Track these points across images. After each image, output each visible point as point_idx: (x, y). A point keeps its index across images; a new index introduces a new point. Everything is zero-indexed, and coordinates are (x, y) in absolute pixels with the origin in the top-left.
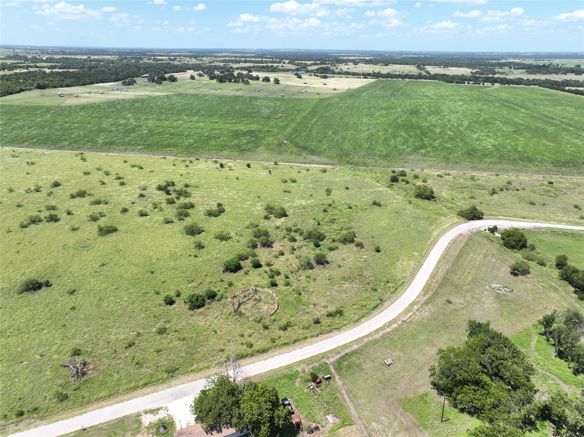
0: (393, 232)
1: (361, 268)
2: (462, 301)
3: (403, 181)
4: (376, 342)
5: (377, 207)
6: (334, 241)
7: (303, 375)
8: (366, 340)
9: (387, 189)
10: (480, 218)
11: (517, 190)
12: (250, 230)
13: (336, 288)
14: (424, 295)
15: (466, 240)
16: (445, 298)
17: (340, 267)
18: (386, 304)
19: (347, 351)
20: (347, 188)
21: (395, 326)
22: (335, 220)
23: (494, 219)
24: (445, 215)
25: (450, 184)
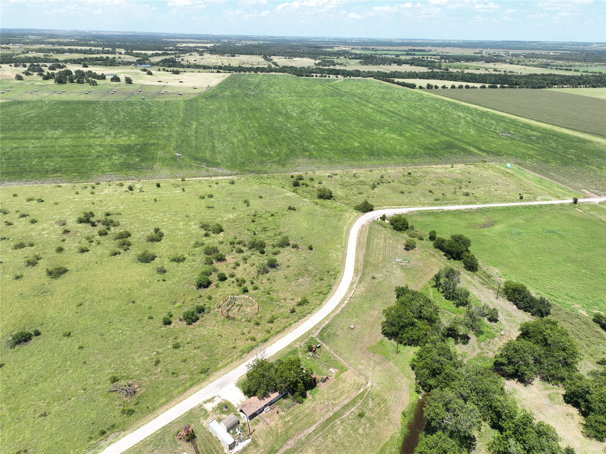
0: (315, 231)
1: (305, 265)
2: (382, 276)
3: (303, 184)
4: (338, 315)
5: (293, 211)
6: (274, 247)
7: (301, 349)
8: (332, 316)
9: (294, 194)
10: (372, 210)
11: (389, 182)
12: (198, 249)
13: (293, 283)
14: (357, 276)
15: (368, 229)
16: (371, 275)
17: (288, 266)
18: (334, 288)
19: (323, 326)
20: (261, 197)
21: (346, 302)
22: (266, 228)
23: (381, 209)
24: (346, 211)
25: (340, 183)
